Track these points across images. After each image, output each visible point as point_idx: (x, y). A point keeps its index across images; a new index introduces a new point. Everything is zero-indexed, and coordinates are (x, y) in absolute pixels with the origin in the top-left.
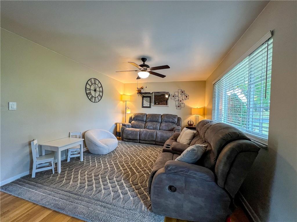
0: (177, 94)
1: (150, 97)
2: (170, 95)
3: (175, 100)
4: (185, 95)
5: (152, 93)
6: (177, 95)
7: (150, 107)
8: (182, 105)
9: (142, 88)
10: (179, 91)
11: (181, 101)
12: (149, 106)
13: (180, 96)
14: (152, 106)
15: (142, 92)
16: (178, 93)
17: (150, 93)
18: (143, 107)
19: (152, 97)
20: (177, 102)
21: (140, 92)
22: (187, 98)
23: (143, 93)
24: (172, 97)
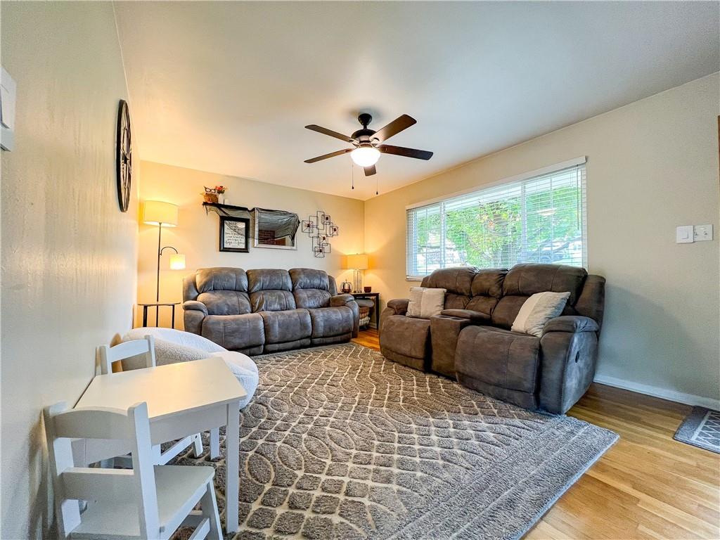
0: (314, 220)
1: (246, 221)
2: (301, 221)
3: (311, 235)
4: (331, 225)
5: (254, 209)
6: (315, 224)
7: (246, 250)
8: (326, 249)
9: (221, 191)
10: (320, 215)
11: (324, 239)
12: (243, 246)
13: (321, 226)
14: (251, 248)
15: (221, 202)
16: (317, 220)
17: (245, 209)
18: (223, 249)
19: (251, 222)
20: (315, 240)
21: (212, 202)
22: (335, 233)
23: (224, 206)
24: (304, 228)
